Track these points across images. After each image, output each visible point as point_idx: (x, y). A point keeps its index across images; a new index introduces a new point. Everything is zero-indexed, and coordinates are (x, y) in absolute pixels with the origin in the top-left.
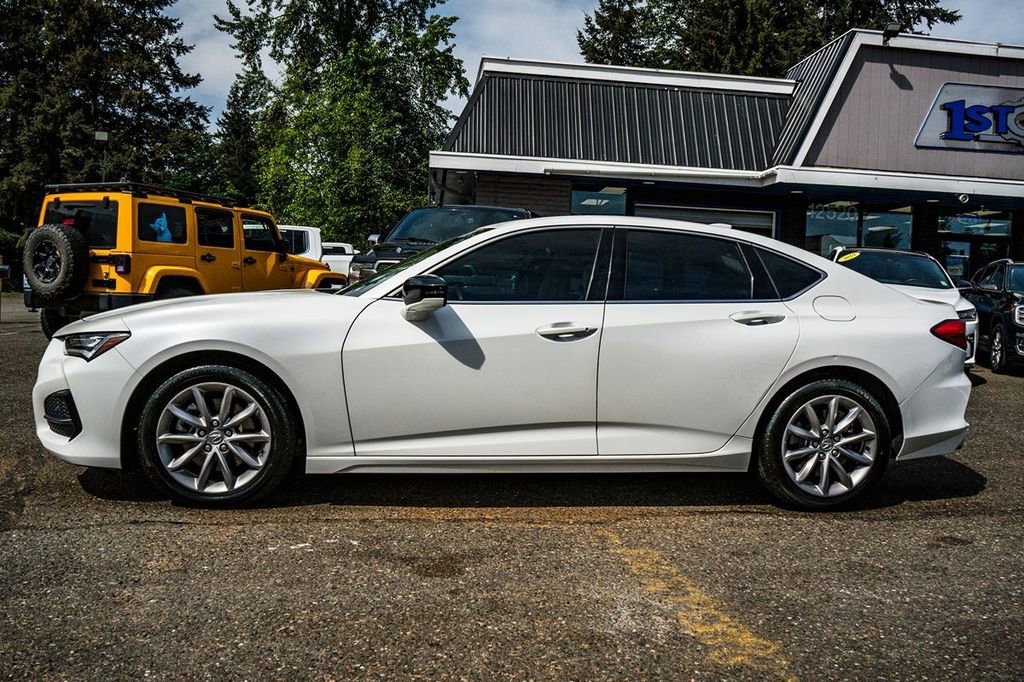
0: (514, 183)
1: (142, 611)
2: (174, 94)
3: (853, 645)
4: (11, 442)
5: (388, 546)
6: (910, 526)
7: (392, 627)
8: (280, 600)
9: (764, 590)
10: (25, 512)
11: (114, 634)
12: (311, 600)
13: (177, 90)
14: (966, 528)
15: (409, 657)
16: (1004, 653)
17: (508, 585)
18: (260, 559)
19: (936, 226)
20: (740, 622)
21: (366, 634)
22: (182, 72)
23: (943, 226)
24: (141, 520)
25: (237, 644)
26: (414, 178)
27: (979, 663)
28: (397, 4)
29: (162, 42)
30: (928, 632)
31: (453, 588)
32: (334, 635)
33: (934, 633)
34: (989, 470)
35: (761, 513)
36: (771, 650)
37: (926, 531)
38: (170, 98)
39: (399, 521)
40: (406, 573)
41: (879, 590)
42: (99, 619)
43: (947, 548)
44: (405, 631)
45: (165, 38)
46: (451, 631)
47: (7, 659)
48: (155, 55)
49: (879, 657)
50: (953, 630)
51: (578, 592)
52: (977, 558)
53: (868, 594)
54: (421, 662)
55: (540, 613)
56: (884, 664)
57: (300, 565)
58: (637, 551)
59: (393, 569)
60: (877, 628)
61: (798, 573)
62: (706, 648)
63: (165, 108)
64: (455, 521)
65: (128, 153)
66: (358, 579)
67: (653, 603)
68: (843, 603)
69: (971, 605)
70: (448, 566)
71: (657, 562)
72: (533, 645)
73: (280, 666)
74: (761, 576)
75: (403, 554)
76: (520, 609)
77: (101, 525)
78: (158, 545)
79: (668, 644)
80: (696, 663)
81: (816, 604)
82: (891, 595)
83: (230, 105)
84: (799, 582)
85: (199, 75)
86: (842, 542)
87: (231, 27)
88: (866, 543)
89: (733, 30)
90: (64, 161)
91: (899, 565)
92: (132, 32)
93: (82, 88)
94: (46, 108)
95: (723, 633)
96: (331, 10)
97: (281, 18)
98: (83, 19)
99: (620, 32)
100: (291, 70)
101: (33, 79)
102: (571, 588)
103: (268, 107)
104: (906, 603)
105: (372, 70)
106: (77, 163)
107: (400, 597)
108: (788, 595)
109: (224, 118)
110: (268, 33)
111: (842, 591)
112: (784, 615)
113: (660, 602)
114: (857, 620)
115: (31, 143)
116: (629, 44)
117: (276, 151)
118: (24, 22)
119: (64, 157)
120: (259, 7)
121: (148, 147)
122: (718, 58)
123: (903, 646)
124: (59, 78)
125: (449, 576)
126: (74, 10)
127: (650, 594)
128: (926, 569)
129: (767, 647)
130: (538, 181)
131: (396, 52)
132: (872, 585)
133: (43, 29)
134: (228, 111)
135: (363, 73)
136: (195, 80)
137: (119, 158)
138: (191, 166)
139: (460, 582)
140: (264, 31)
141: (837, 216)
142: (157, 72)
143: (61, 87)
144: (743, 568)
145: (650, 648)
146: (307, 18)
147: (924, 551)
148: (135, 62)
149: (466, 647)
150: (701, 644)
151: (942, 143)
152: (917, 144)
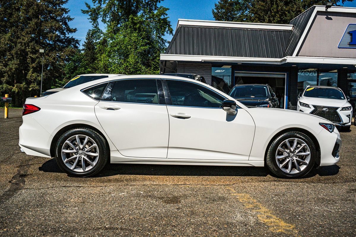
0: (191, 65)
1: (71, 216)
2: (67, 36)
3: (321, 226)
4: (18, 160)
5: (154, 193)
6: (339, 186)
7: (158, 220)
8: (118, 212)
9: (288, 207)
10: (26, 184)
11: (63, 223)
12: (129, 212)
13: (68, 34)
15: (165, 230)
17: (197, 206)
18: (109, 199)
19: (347, 77)
20: (280, 218)
21: (149, 223)
22: (70, 27)
23: (350, 77)
24: (66, 186)
25: (105, 226)
26: (153, 64)
28: (147, 1)
29: (63, 17)
30: (348, 221)
31: (178, 207)
32: (138, 223)
33: (350, 222)
35: (285, 181)
36: (291, 228)
37: (345, 187)
38: (66, 37)
39: (156, 185)
40: (161, 202)
41: (329, 207)
42: (57, 218)
43: (354, 193)
44: (163, 221)
45: (64, 15)
46: (179, 221)
47: (28, 231)
48: (60, 22)
49: (330, 230)
51: (222, 208)
53: (326, 209)
54: (169, 231)
55: (209, 215)
56: (332, 232)
57: (124, 200)
58: (241, 194)
59: (156, 201)
60: (329, 220)
61: (299, 201)
62: (268, 227)
63: (64, 40)
65: (51, 56)
66: (144, 204)
67: (248, 212)
68: (316, 212)
70: (175, 200)
71: (249, 198)
72: (208, 226)
73: (121, 233)
74: (286, 202)
75: (159, 196)
76: (202, 215)
77: (52, 188)
78: (73, 194)
79: (255, 225)
80: (265, 232)
81: (307, 212)
82: (334, 209)
83: (87, 39)
84: (300, 205)
85: (76, 29)
86: (315, 191)
87: (87, 12)
88: (324, 191)
89: (269, 6)
90: (28, 59)
91: (336, 199)
92: (52, 13)
93: (34, 34)
94: (22, 41)
95: (274, 222)
96: (123, 4)
97: (105, 7)
98: (35, 9)
99: (227, 9)
100: (109, 26)
101: (17, 31)
102: (219, 207)
103: (101, 40)
104: (340, 212)
105: (138, 25)
106: (33, 60)
107: (159, 210)
108: (296, 209)
109: (85, 44)
110: (100, 13)
111: (316, 208)
112: (296, 216)
113: (251, 211)
114: (322, 217)
115: (16, 53)
116: (231, 13)
117: (104, 55)
118: (14, 10)
119: (28, 58)
120: (97, 4)
121: (58, 54)
122: (263, 17)
123: (339, 226)
124: (26, 30)
125: (176, 203)
126: (31, 6)
127: (247, 209)
128: (347, 200)
129: (290, 227)
130: (199, 64)
131: (147, 19)
132: (327, 206)
133: (21, 13)
134: (86, 41)
135: (135, 27)
136: (75, 30)
137: (48, 58)
138: (74, 61)
139: (180, 205)
140: (99, 12)
141: (309, 74)
142: (61, 27)
143: (27, 33)
144: (280, 200)
145: (248, 227)
146: (114, 7)
147: (345, 194)
148: (53, 24)
149: (184, 227)
150: (266, 225)
151: (348, 46)
152: (339, 47)
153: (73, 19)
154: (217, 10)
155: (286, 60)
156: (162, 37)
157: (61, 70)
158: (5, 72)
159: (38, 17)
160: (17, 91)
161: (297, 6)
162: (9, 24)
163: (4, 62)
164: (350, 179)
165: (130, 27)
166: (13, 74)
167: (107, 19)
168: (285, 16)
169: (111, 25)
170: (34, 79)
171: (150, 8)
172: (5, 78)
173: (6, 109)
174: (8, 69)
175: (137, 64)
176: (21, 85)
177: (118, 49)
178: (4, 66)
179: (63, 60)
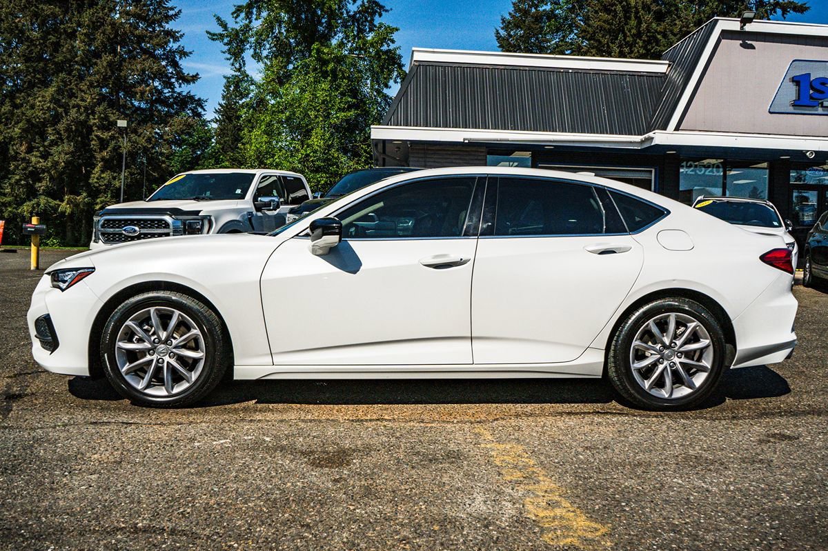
0: (440, 150)
2: (178, 90)
3: (675, 529)
5: (295, 442)
6: (743, 425)
7: (275, 510)
8: (188, 487)
9: (606, 480)
12: (214, 487)
13: (180, 87)
14: (796, 426)
15: (280, 536)
16: (810, 536)
17: (385, 474)
18: (184, 453)
19: (789, 179)
20: (578, 508)
21: (249, 516)
22: (184, 71)
24: (99, 421)
25: (137, 524)
26: (365, 151)
27: (786, 545)
28: (352, 13)
29: (168, 48)
30: (744, 517)
31: (337, 477)
32: (222, 517)
33: (749, 519)
34: (823, 377)
35: (619, 414)
36: (599, 533)
37: (758, 429)
38: (175, 92)
40: (302, 464)
41: (708, 480)
43: (775, 443)
44: (284, 513)
45: (171, 45)
46: (324, 513)
48: (163, 59)
49: (695, 540)
50: (768, 516)
51: (443, 481)
52: (801, 452)
53: (700, 483)
54: (288, 540)
55: (405, 499)
56: (698, 546)
57: (215, 458)
58: (504, 446)
59: (291, 461)
60: (700, 513)
61: (640, 464)
62: (542, 530)
63: (171, 100)
64: (358, 420)
65: (142, 136)
67: (506, 490)
68: (674, 491)
69: (788, 493)
70: (339, 458)
71: (519, 456)
72: (391, 526)
73: (166, 543)
74: (606, 466)
75: (304, 448)
76: (389, 495)
77: (65, 425)
78: (106, 441)
79: (510, 526)
80: (530, 544)
81: (649, 491)
82: (718, 484)
83: (224, 97)
84: (639, 472)
85: (197, 74)
86: (684, 439)
87: (221, 37)
88: (705, 439)
89: (620, 22)
90: (93, 142)
91: (730, 458)
92: (144, 41)
93: (107, 86)
94: (80, 102)
95: (561, 517)
96: (299, 19)
97: (260, 27)
98: (107, 32)
99: (529, 29)
100: (268, 68)
101: (70, 81)
102: (438, 478)
103: (251, 98)
104: (731, 491)
105: (331, 65)
106: (103, 144)
107: (289, 484)
108: (626, 484)
109: (220, 108)
110: (250, 39)
111: (675, 480)
112: (619, 502)
113: (513, 489)
114: (683, 506)
115: (68, 130)
116: (537, 39)
117: (256, 132)
118: (63, 37)
119: (93, 139)
120: (243, 19)
121: (158, 131)
122: (608, 47)
123: (719, 530)
124: (89, 78)
125: (337, 467)
126: (100, 26)
127: (506, 483)
128: (754, 461)
129: (597, 530)
130: (458, 148)
131: (351, 51)
132: (702, 476)
133: (77, 42)
134: (223, 102)
135: (324, 68)
136: (195, 78)
137: (136, 139)
138: (191, 145)
139: (345, 472)
140: (247, 38)
141: (705, 171)
142: (164, 71)
143: (91, 85)
144: (592, 460)
145: (492, 530)
146: (280, 26)
147: (755, 445)
148: (147, 64)
149: (331, 528)
150: (539, 526)
151: (791, 109)
152: (771, 111)
153: (191, 53)
154: (506, 31)
155: (651, 139)
156: (385, 91)
157: (163, 165)
158: (43, 171)
159: (114, 51)
160: (69, 211)
161: (683, 22)
162: (53, 67)
163: (41, 149)
164: (775, 408)
165: (315, 69)
166: (62, 173)
167: (265, 53)
168: (657, 45)
169: (272, 66)
170: (105, 185)
171: (358, 27)
172: (44, 183)
173: (33, 249)
174: (50, 164)
175: (329, 151)
176: (79, 198)
177: (288, 119)
178: (42, 157)
179: (168, 144)
